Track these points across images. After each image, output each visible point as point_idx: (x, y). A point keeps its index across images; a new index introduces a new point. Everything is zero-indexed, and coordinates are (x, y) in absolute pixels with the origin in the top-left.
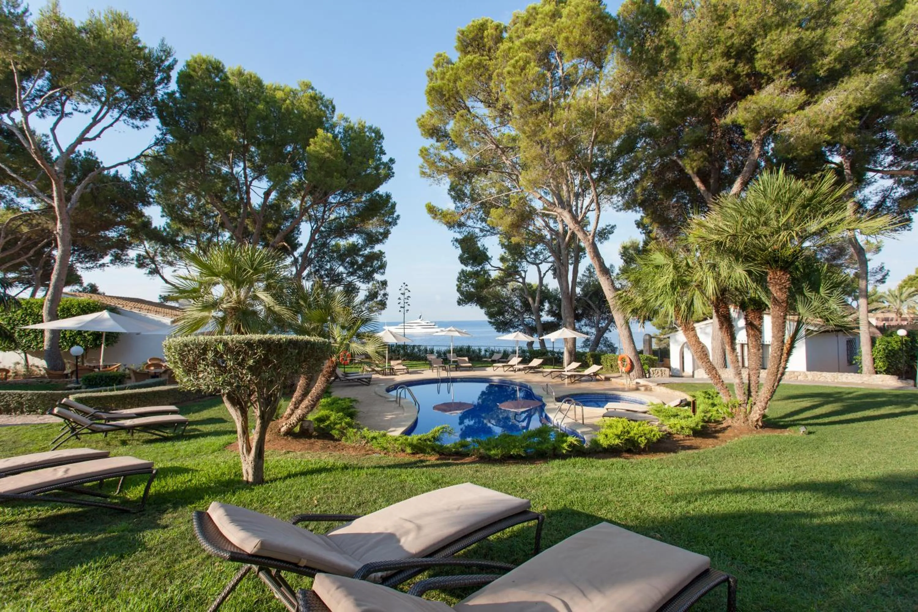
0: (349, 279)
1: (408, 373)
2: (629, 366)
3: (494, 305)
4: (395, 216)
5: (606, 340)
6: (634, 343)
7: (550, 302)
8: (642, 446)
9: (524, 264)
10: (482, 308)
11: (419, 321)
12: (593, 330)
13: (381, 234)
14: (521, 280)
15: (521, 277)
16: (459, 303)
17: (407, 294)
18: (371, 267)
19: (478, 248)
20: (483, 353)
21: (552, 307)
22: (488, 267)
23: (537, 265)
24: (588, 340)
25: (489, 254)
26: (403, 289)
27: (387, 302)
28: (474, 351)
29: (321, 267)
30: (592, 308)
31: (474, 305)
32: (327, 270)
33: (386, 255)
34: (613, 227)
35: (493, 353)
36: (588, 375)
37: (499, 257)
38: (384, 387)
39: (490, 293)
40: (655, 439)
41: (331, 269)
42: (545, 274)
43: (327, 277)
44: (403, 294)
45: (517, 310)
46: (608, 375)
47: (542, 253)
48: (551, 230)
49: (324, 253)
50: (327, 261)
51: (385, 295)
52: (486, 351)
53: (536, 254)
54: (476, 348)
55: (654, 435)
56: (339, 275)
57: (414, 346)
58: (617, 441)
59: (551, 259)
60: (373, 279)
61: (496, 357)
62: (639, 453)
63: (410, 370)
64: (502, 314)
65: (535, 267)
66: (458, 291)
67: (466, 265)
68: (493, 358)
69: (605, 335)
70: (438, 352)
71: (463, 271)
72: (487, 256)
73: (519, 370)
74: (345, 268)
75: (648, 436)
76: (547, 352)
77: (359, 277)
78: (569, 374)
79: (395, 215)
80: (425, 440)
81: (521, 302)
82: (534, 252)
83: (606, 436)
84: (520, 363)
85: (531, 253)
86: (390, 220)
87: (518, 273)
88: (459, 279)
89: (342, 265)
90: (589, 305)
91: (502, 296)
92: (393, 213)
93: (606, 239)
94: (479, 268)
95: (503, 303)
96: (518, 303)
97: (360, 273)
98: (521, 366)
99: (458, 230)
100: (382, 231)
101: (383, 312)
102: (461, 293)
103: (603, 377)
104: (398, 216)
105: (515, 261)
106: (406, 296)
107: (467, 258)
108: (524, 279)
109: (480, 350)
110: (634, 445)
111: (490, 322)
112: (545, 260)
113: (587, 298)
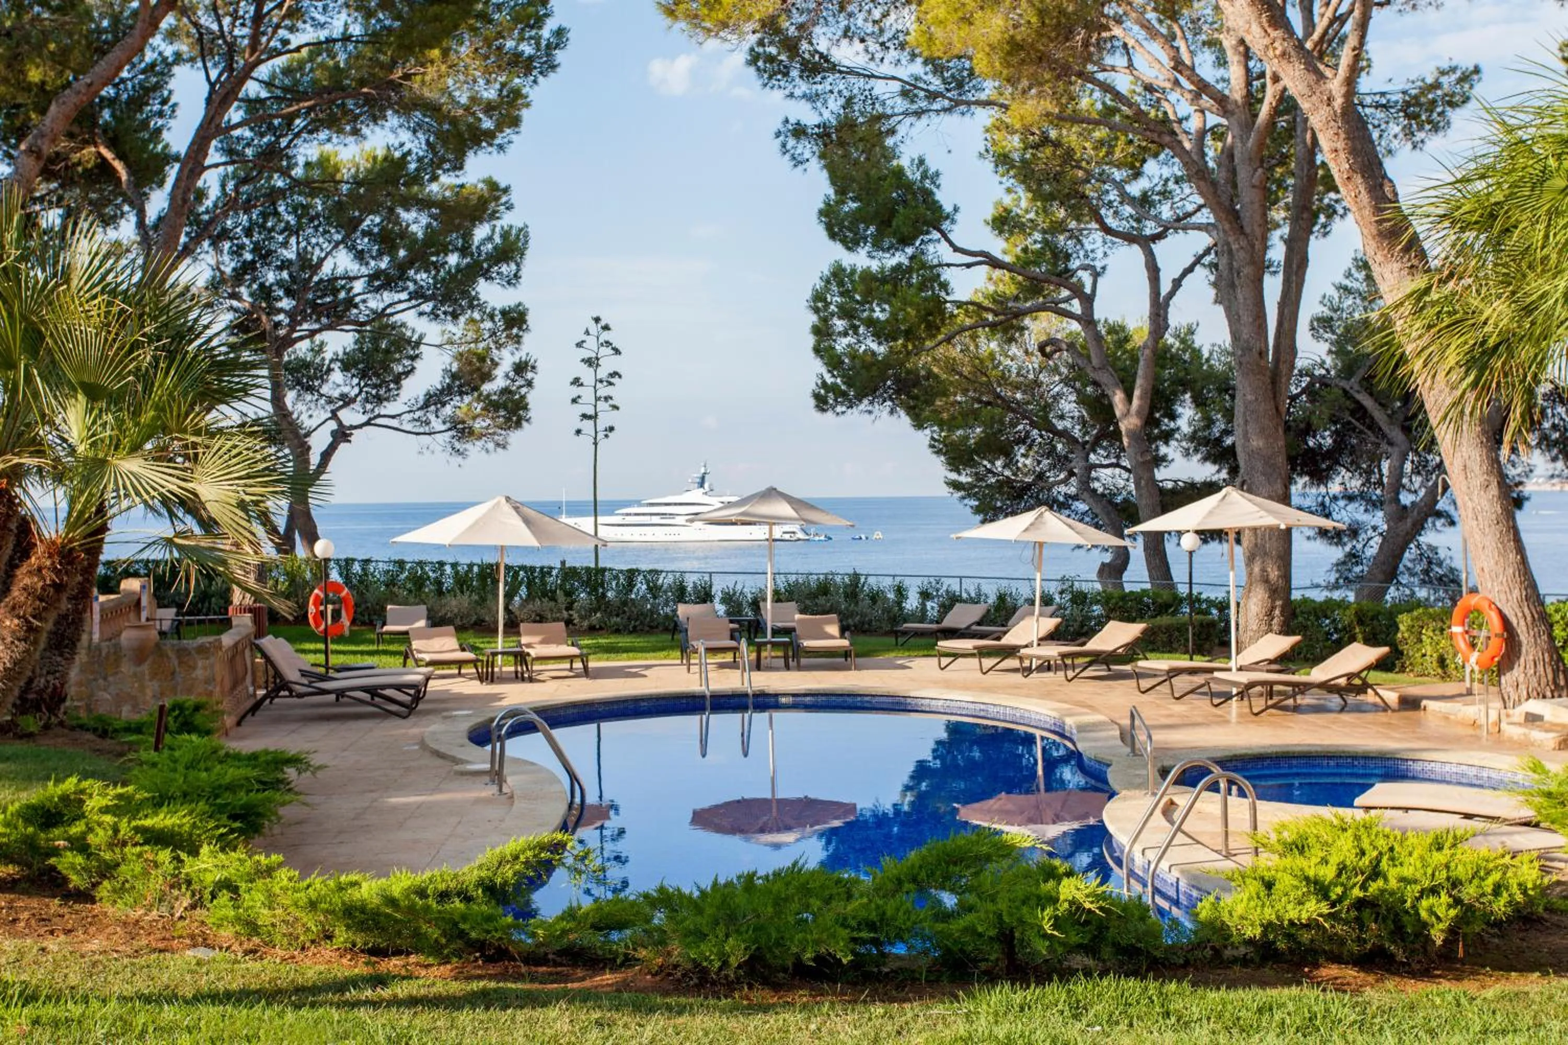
0: (375, 303)
1: (587, 672)
2: (1496, 646)
3: (968, 417)
4: (546, 33)
5: (1430, 559)
6: (1520, 549)
7: (1200, 402)
8: (1438, 935)
9: (1095, 240)
10: (919, 424)
11: (696, 495)
12: (1378, 519)
13: (489, 108)
14: (1076, 306)
15: (1077, 291)
16: (821, 403)
17: (608, 364)
18: (464, 251)
19: (899, 173)
20: (912, 603)
21: (1209, 423)
22: (937, 251)
23: (1146, 242)
24: (1354, 557)
25: (945, 198)
26: (591, 343)
27: (532, 398)
28: (875, 597)
29: (264, 255)
30: (1373, 426)
31: (882, 410)
32: (285, 265)
33: (514, 197)
34: (1470, 76)
35: (953, 600)
36: (1327, 686)
37: (989, 213)
38: (466, 720)
39: (951, 366)
40: (1500, 906)
41: (307, 264)
42: (1177, 284)
43: (289, 293)
44: (590, 362)
45: (1064, 434)
46: (1414, 691)
47: (1166, 194)
48: (1202, 87)
49: (274, 195)
50: (290, 230)
51: (521, 368)
52: (925, 595)
53: (1144, 201)
54: (886, 583)
55: (1497, 890)
56: (330, 286)
57: (632, 574)
58: (1314, 908)
59: (1205, 217)
60: (473, 303)
61: (959, 617)
62: (1425, 973)
63: (594, 664)
64: (1006, 452)
65: (1135, 253)
66: (817, 350)
67: (851, 245)
68: (950, 621)
69: (1428, 538)
70: (728, 599)
71: (838, 274)
72: (936, 208)
73: (1047, 666)
74: (360, 256)
75: (1469, 892)
76: (1177, 601)
77: (419, 295)
78: (1244, 678)
79: (550, 26)
80: (444, 896)
81: (1082, 400)
82: (1135, 189)
83: (1269, 885)
84: (1053, 637)
85: (1125, 198)
86: (527, 49)
87: (1064, 276)
88: (819, 299)
89: (348, 242)
90: (1360, 411)
91: (1003, 379)
92: (539, 22)
93: (1436, 128)
94: (900, 258)
95: (1007, 405)
96: (1069, 405)
97: (422, 276)
98: (1053, 651)
99: (803, 87)
100: (491, 94)
101: (515, 437)
102: (833, 362)
103: (1392, 697)
104: (560, 33)
105: (1058, 227)
106: (603, 373)
107: (857, 218)
108: (1088, 300)
109: (900, 592)
110: (1398, 932)
111: (956, 486)
112: (1181, 222)
113: (1352, 384)
